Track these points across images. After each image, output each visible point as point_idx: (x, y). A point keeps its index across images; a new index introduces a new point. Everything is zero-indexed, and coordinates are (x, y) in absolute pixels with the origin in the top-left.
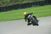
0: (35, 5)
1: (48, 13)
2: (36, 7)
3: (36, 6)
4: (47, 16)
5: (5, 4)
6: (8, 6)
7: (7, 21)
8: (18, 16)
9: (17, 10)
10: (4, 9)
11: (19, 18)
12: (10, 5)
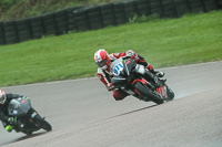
0: (140, 15)
1: (200, 49)
2: (147, 21)
3: (144, 17)
4: (194, 62)
5: (9, 12)
6: (24, 18)
7: (18, 84)
8: (68, 62)
9: (64, 36)
10: (7, 34)
11: (72, 72)
12: (31, 13)
